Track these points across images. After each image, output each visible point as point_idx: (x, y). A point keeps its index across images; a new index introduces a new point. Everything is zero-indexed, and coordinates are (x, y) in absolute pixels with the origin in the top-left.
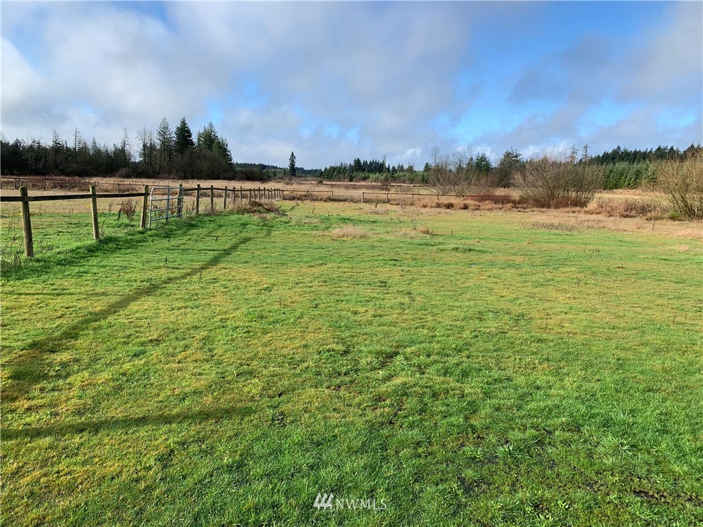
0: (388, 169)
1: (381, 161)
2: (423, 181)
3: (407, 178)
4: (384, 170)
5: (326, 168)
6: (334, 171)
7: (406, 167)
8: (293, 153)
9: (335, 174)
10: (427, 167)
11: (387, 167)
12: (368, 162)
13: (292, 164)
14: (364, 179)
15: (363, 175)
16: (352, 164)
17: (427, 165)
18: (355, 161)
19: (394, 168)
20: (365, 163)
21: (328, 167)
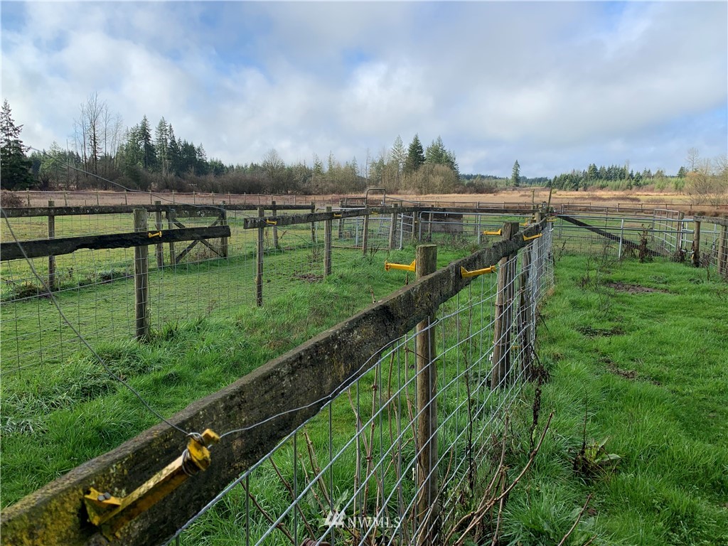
0: (631, 175)
1: (622, 166)
2: (676, 189)
3: (656, 186)
4: (627, 177)
5: (556, 177)
6: (565, 180)
7: (653, 173)
8: (517, 162)
9: (566, 183)
10: (682, 174)
11: (630, 173)
12: (607, 169)
13: (517, 175)
14: (602, 188)
15: (600, 183)
16: (587, 170)
17: (682, 169)
18: (590, 167)
19: (638, 174)
20: (603, 169)
21: (558, 176)
